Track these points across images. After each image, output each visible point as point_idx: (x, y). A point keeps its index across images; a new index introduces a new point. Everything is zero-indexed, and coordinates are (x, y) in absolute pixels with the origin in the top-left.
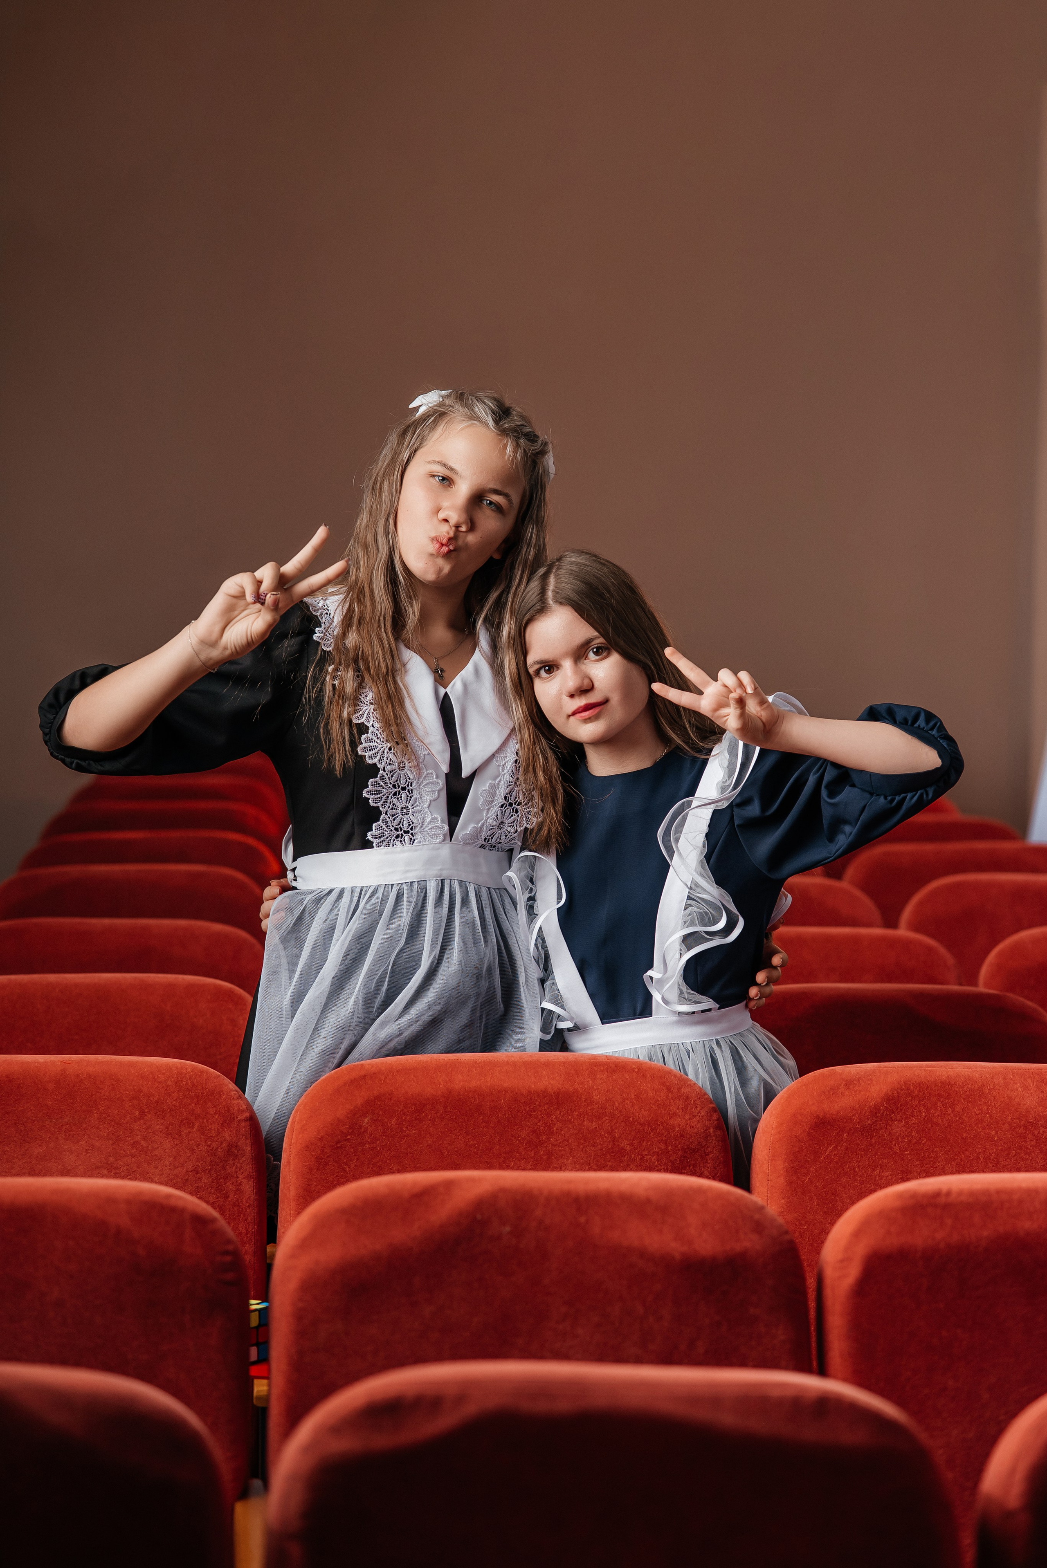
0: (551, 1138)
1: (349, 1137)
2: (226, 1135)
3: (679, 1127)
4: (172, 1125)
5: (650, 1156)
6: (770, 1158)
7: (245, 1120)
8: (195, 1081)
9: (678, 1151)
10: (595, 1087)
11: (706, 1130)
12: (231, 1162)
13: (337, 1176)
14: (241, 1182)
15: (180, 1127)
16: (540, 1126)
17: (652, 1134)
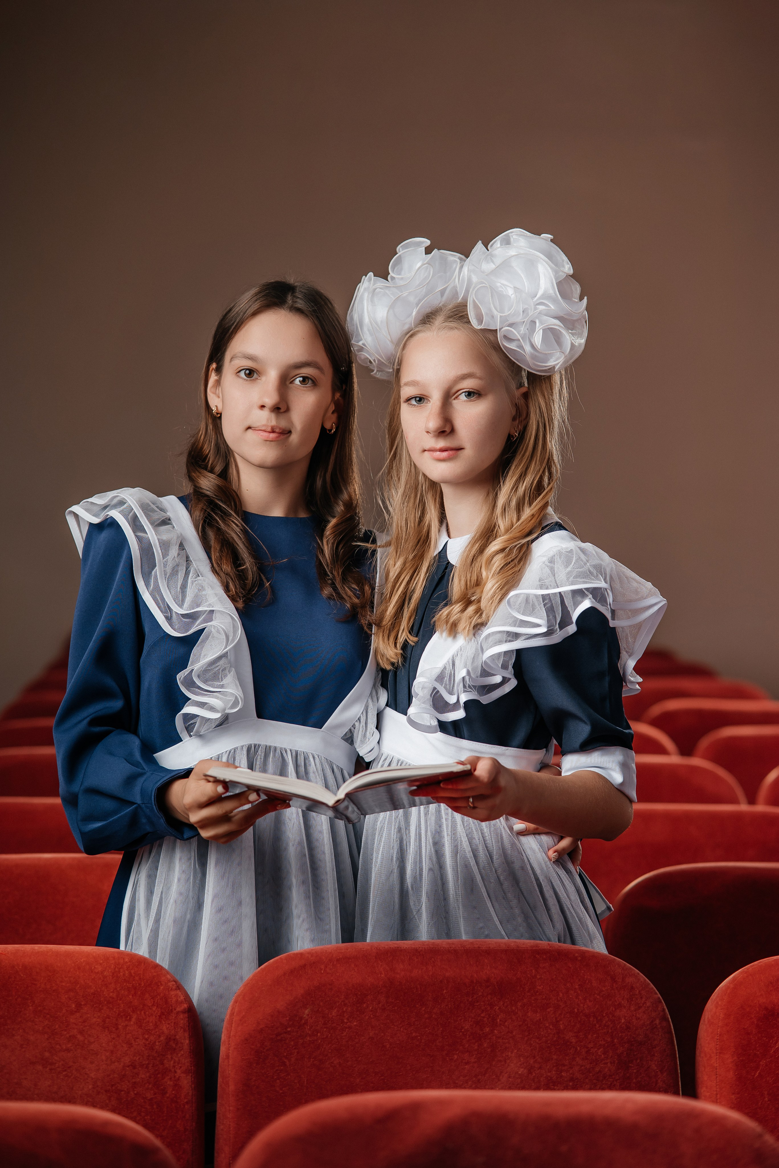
0: (495, 1030)
1: (289, 1029)
2: (164, 1028)
3: (625, 1019)
4: (109, 1018)
5: (596, 1049)
6: (718, 1051)
7: (184, 1012)
8: (132, 971)
9: (624, 1044)
10: (538, 977)
11: (652, 1022)
12: (169, 1056)
13: (277, 1070)
14: (179, 1077)
15: (117, 1020)
16: (484, 1017)
17: (598, 1026)
